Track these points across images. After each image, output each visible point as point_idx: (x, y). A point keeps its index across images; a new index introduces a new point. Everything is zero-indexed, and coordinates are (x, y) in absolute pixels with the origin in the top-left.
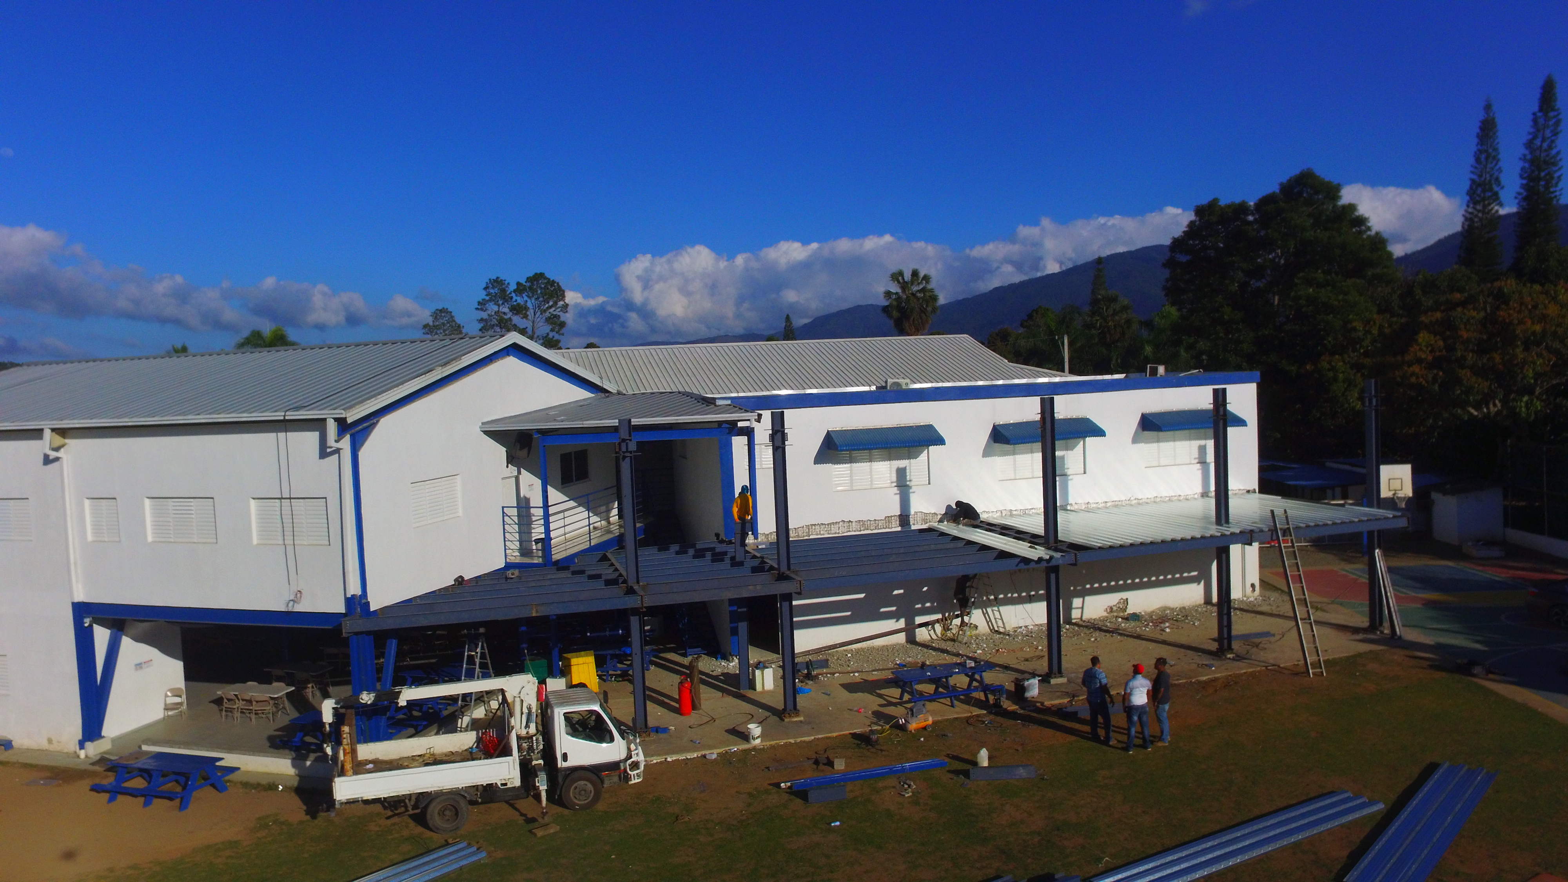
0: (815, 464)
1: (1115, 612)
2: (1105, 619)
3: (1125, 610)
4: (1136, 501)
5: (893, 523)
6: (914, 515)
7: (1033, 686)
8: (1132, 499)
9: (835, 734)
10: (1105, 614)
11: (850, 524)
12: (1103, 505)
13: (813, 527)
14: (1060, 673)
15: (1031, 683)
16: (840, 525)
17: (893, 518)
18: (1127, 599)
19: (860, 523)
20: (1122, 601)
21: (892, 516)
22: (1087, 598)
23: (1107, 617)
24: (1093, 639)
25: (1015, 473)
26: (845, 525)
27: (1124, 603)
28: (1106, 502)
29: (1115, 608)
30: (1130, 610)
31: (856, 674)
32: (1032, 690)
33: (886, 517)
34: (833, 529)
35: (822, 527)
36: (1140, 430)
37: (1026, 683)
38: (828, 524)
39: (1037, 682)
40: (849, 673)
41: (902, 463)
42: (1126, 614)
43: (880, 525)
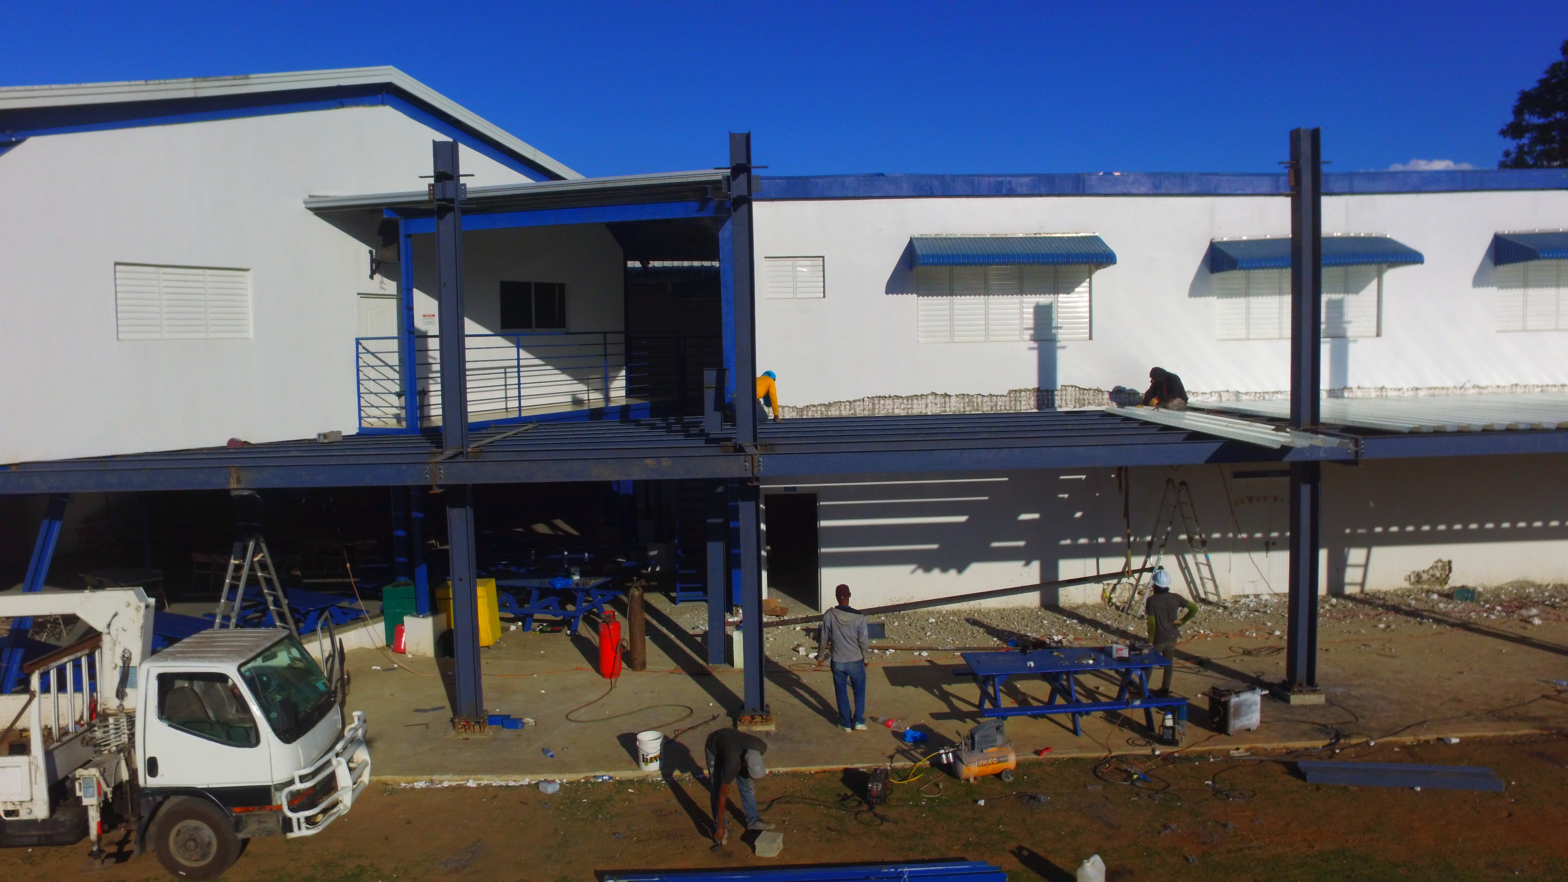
0: (887, 292)
1: (1425, 582)
2: (1404, 594)
3: (1445, 580)
4: (1475, 391)
5: (1023, 403)
6: (1061, 390)
7: (1250, 706)
8: (1468, 385)
9: (813, 769)
10: (1406, 585)
11: (947, 399)
12: (1411, 393)
13: (882, 402)
14: (1311, 684)
15: (1246, 700)
16: (929, 401)
17: (1023, 394)
18: (1450, 562)
19: (963, 398)
20: (1440, 564)
21: (1020, 391)
22: (1376, 551)
23: (1409, 590)
24: (1382, 626)
25: (1248, 328)
26: (938, 401)
27: (1443, 568)
28: (1417, 389)
29: (1425, 577)
30: (1456, 580)
31: (925, 654)
32: (1246, 714)
33: (1010, 392)
34: (915, 406)
35: (897, 402)
36: (1490, 264)
37: (1234, 700)
38: (907, 398)
39: (1258, 699)
40: (912, 649)
41: (1044, 299)
42: (1447, 587)
43: (999, 403)
